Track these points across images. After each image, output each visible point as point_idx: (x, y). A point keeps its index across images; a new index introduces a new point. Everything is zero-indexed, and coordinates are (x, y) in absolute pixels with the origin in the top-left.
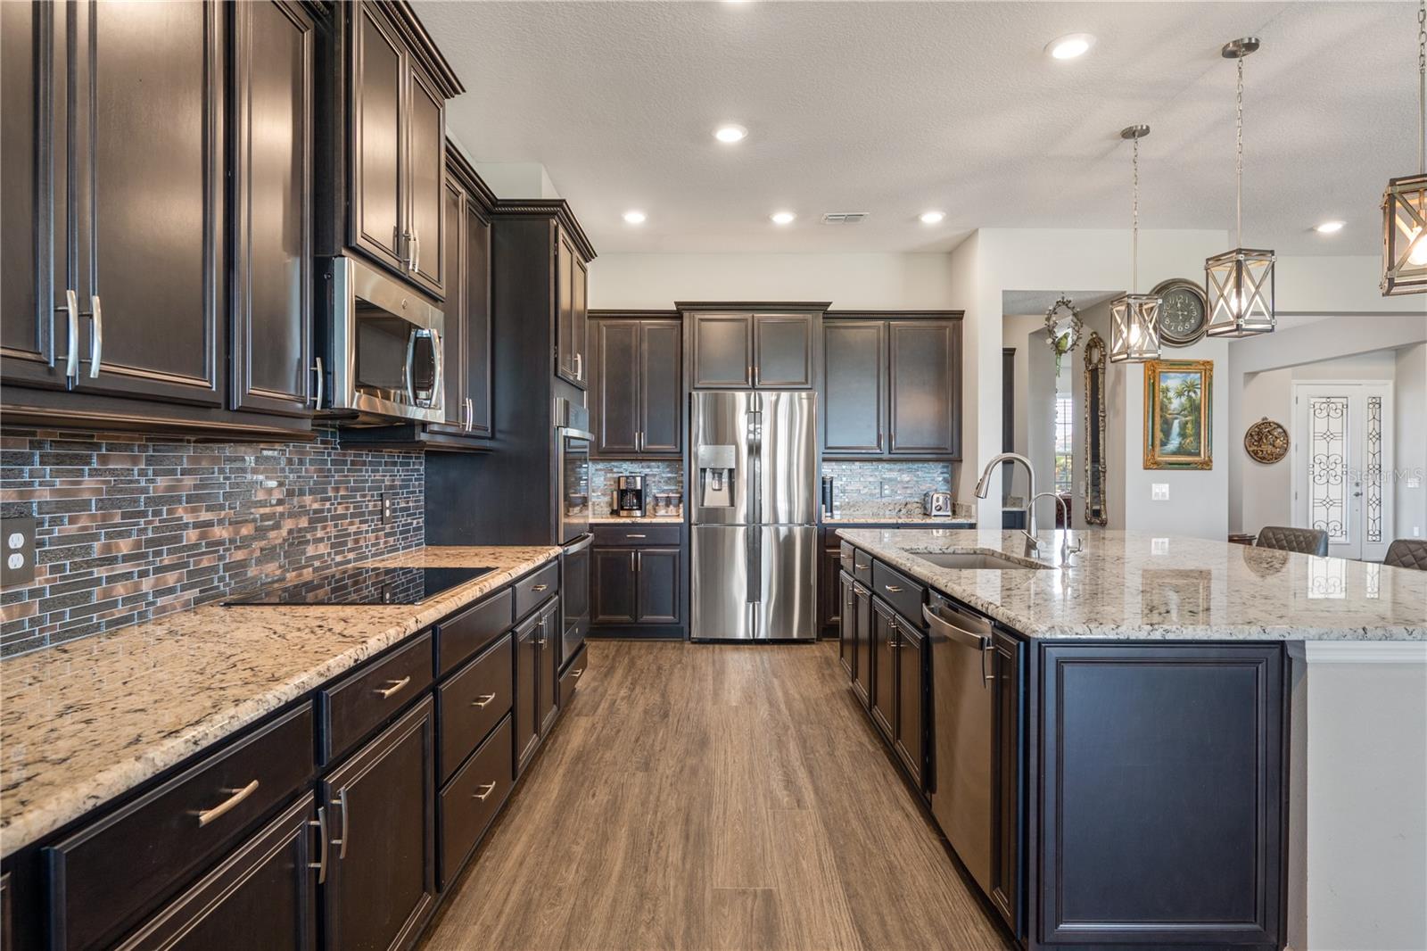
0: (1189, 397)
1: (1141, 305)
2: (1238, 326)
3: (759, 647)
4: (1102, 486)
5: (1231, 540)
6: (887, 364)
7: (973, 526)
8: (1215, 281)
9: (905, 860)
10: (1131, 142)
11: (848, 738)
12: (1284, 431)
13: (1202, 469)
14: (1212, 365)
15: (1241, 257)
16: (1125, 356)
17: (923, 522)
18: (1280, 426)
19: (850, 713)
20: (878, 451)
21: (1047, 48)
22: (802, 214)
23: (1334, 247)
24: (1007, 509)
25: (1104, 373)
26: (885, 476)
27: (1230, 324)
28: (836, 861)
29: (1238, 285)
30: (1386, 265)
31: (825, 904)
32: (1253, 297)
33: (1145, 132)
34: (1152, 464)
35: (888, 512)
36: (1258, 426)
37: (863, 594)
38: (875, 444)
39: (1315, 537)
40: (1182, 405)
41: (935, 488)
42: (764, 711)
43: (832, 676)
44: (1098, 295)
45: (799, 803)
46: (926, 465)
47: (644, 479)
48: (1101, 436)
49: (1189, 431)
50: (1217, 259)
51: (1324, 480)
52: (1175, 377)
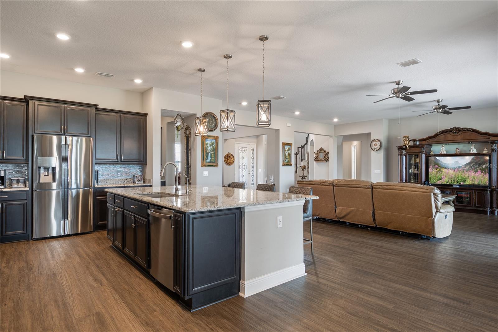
0: (213, 146)
1: (203, 120)
2: (227, 129)
3: (67, 238)
4: (190, 172)
5: (223, 186)
6: (120, 129)
7: (151, 186)
8: (222, 117)
9: (143, 291)
10: (200, 72)
11: (114, 261)
12: (233, 156)
13: (216, 167)
14: (218, 137)
15: (228, 112)
16: (199, 134)
17: (134, 185)
18: (232, 155)
19: (113, 253)
20: (117, 160)
21: (181, 42)
22: (87, 70)
23: (245, 109)
24: (162, 180)
25: (190, 138)
26: (118, 169)
27: (226, 129)
28: (120, 298)
29: (228, 118)
30: (257, 120)
31: (120, 310)
32: (231, 122)
33: (204, 71)
34: (203, 166)
35: (119, 183)
36: (227, 155)
37: (120, 211)
38: (115, 158)
39: (243, 185)
40: (211, 148)
41: (137, 173)
42: (77, 259)
43: (103, 243)
44: (189, 114)
45: (102, 284)
46: (134, 166)
47: (5, 171)
48: (189, 157)
49: (213, 156)
50: (223, 111)
51: (242, 170)
52: (209, 141)
